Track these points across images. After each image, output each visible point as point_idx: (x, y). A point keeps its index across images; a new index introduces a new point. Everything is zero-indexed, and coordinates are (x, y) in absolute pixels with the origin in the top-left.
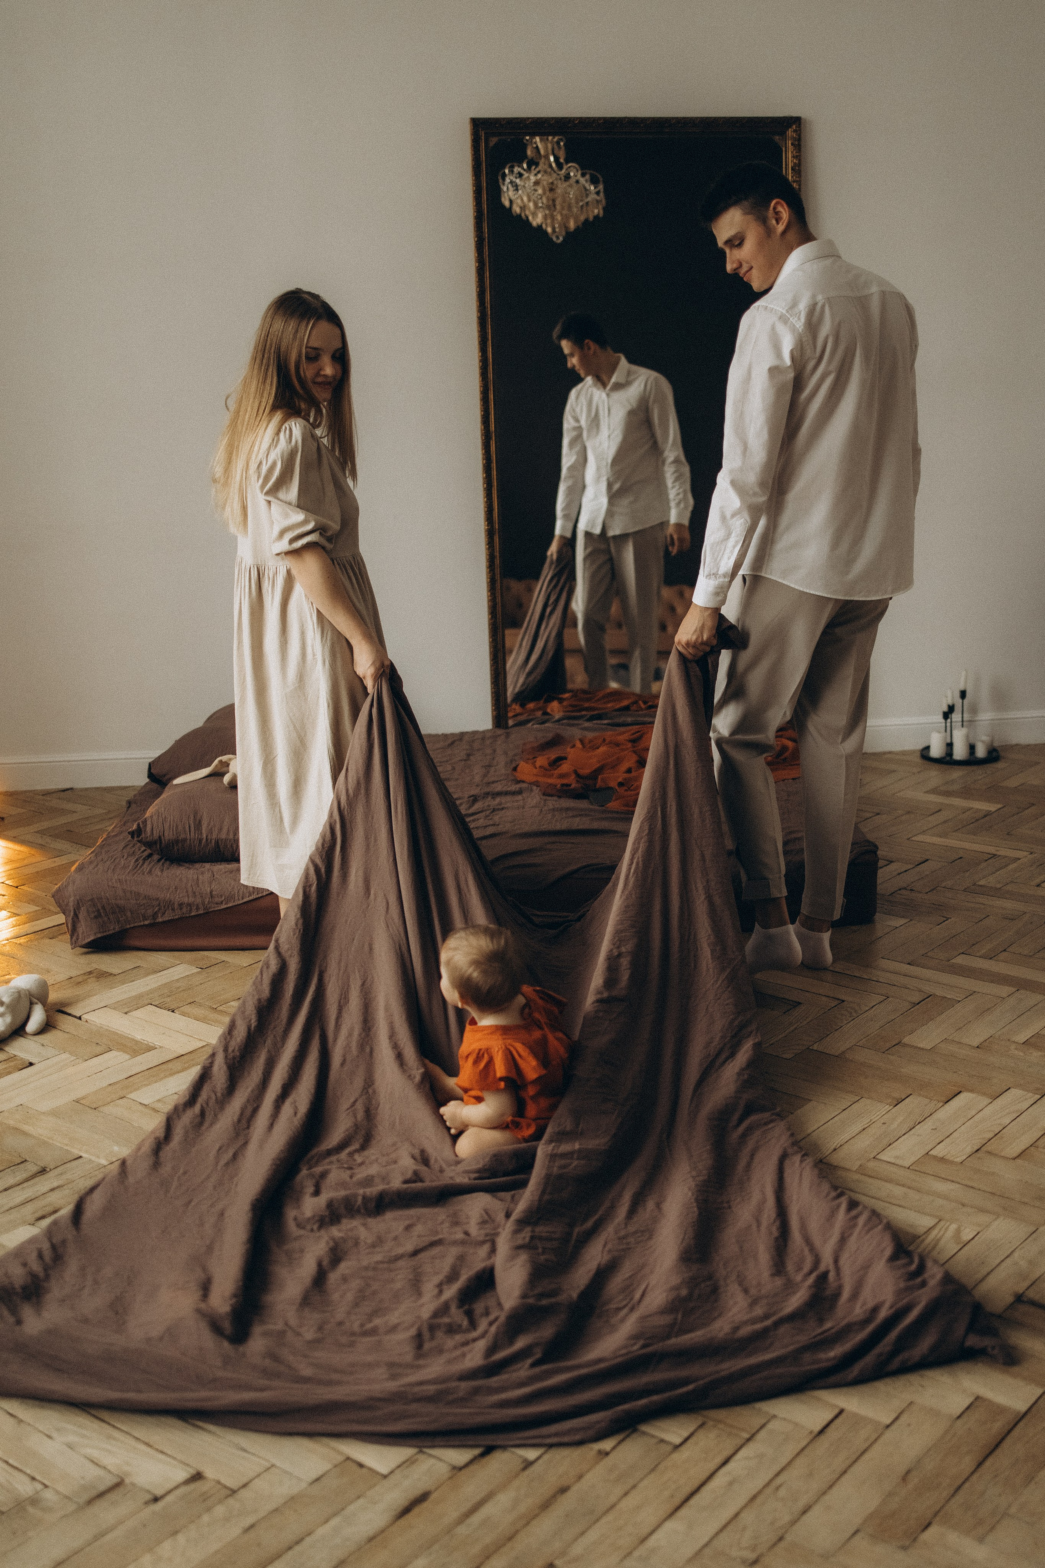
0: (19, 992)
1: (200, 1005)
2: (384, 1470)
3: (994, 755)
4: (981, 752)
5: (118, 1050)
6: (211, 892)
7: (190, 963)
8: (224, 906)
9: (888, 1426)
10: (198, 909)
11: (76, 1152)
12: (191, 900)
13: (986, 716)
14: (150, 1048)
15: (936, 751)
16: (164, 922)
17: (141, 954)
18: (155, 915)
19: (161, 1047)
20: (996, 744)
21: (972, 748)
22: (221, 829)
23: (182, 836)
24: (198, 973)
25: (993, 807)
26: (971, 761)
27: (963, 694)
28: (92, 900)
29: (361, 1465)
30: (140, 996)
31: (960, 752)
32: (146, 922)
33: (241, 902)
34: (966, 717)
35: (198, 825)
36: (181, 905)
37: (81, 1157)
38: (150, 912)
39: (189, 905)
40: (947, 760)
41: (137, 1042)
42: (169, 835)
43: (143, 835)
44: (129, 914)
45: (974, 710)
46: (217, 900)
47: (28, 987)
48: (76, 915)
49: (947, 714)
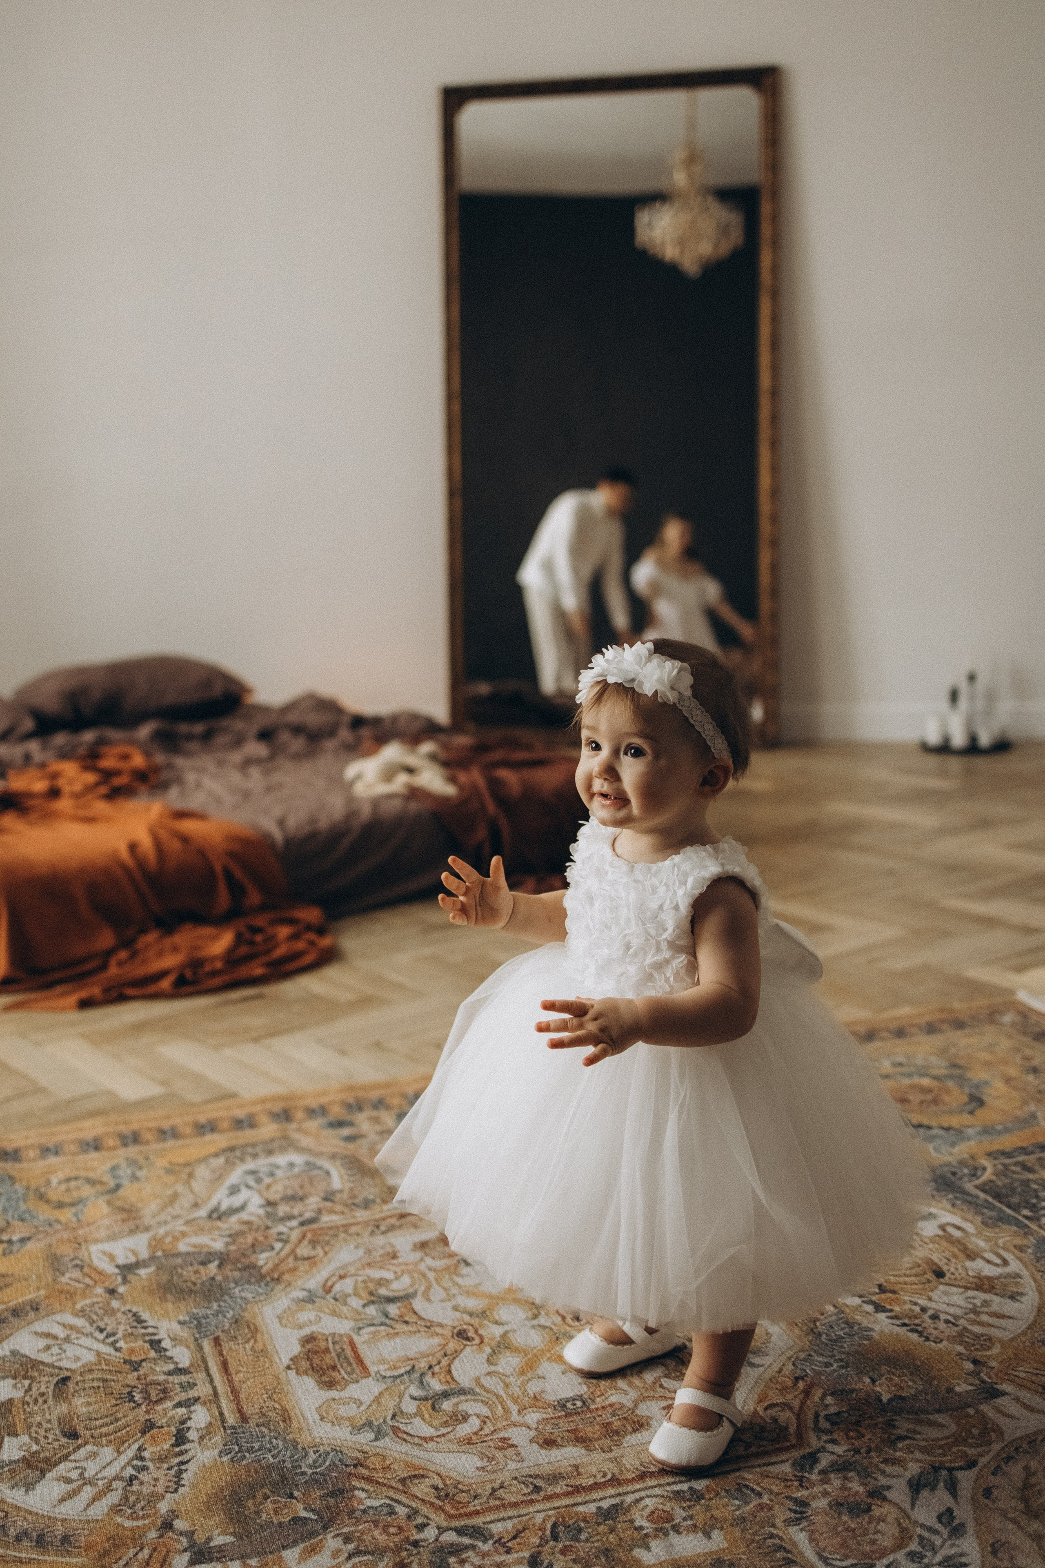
3: (1002, 746)
4: (985, 740)
15: (933, 739)
20: (1012, 736)
21: (973, 737)
26: (973, 749)
27: (972, 678)
31: (959, 740)
34: (975, 704)
40: (944, 749)
45: (990, 697)
49: (954, 696)
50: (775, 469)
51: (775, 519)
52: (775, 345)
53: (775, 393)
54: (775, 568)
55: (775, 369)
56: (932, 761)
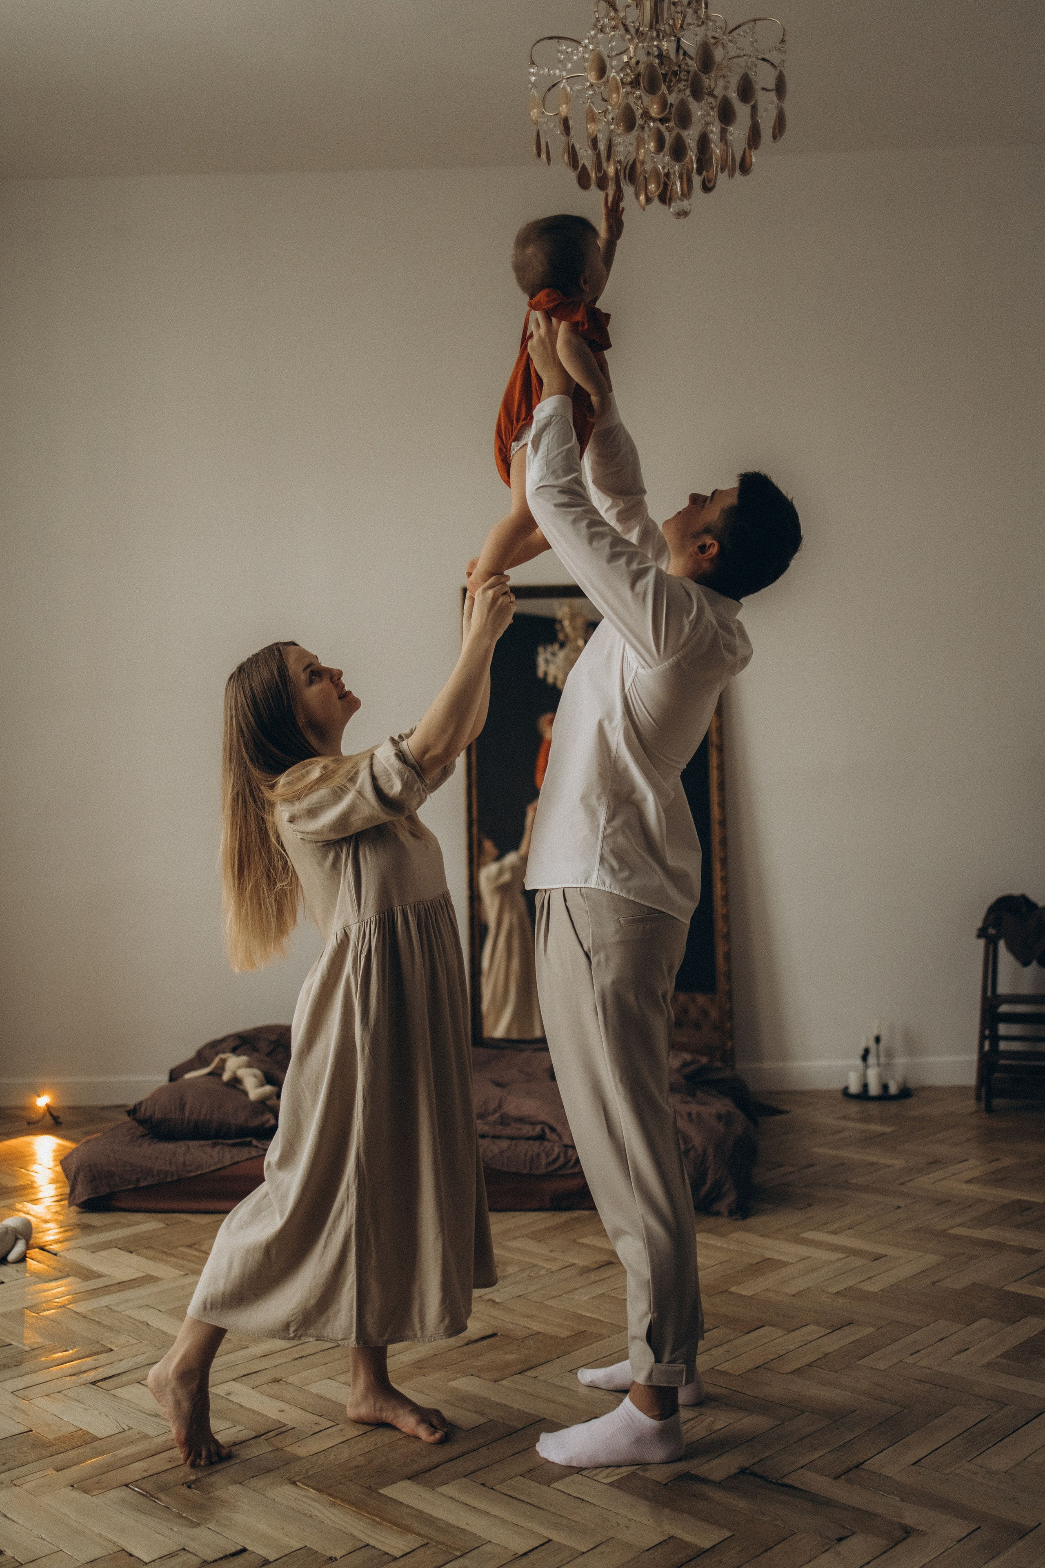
0: (7, 1228)
1: (154, 1249)
2: (147, 1560)
3: (905, 1093)
4: (893, 1089)
5: (75, 1276)
6: (184, 1162)
7: (160, 1221)
8: (193, 1174)
9: (583, 1553)
10: (172, 1175)
11: (9, 1341)
12: (168, 1168)
13: (900, 1061)
14: (100, 1276)
15: (854, 1088)
16: (146, 1187)
17: (125, 1214)
18: (138, 1180)
19: (109, 1276)
20: (911, 1084)
21: (885, 1087)
22: (200, 1112)
23: (168, 1117)
24: (164, 1228)
25: (888, 1129)
26: (885, 1096)
27: (878, 1040)
28: (90, 1166)
29: (131, 1555)
30: (111, 1241)
31: (874, 1089)
32: (131, 1187)
33: (207, 1170)
34: (883, 1060)
35: (183, 1106)
36: (159, 1172)
37: (11, 1344)
38: (134, 1177)
39: (166, 1173)
40: (864, 1095)
41: (92, 1272)
42: (158, 1115)
43: (138, 1114)
44: (117, 1179)
45: (889, 1054)
46: (189, 1169)
47: (15, 1226)
48: (75, 1178)
49: (865, 1057)
50: (725, 880)
51: (726, 918)
52: (722, 787)
53: (723, 823)
54: (728, 956)
55: (722, 805)
56: (853, 1108)
